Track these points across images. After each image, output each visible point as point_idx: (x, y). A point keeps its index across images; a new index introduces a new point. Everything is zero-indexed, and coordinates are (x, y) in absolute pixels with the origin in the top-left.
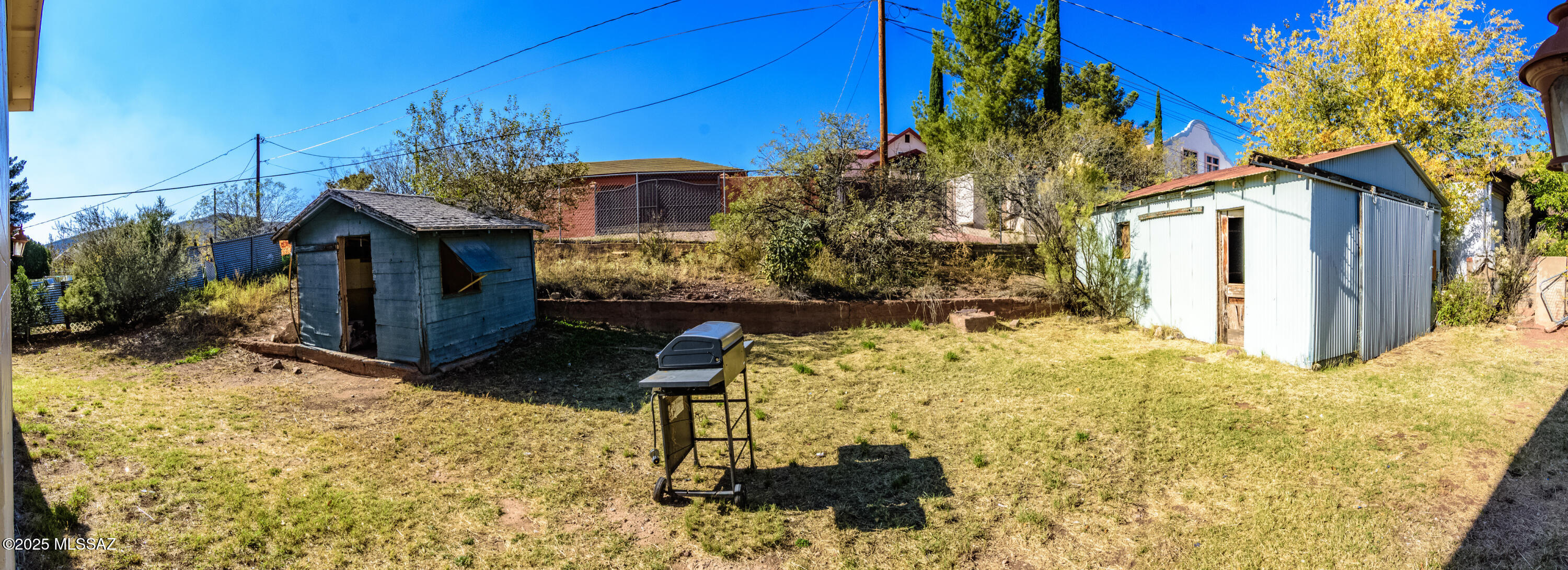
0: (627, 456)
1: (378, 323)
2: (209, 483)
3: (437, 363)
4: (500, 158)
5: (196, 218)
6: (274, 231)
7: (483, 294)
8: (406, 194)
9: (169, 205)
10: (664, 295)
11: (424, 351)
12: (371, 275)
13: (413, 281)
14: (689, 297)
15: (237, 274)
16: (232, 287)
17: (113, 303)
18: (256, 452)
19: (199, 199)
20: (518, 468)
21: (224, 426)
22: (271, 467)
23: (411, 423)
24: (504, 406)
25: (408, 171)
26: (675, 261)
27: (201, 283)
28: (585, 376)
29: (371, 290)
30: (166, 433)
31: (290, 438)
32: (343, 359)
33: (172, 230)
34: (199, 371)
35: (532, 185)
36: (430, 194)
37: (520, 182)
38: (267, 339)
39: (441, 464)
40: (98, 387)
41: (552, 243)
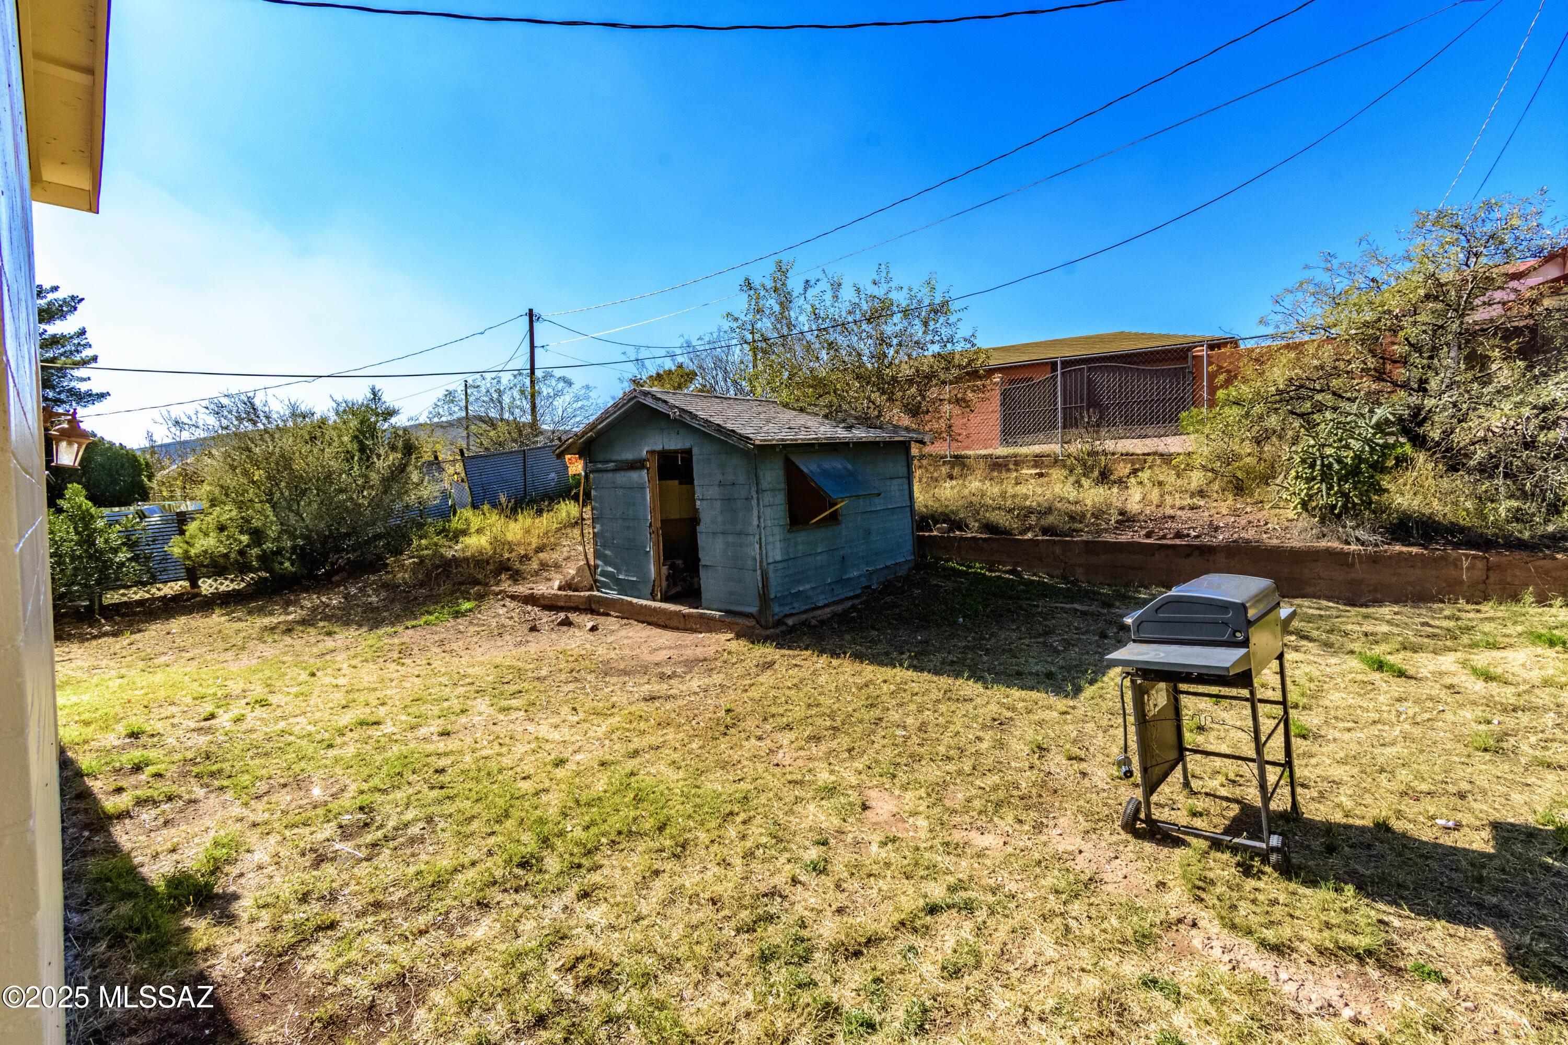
0: (1070, 759)
1: (702, 563)
2: (459, 787)
3: (781, 615)
4: (866, 348)
5: (436, 420)
6: (557, 442)
7: (843, 526)
8: (739, 397)
9: (389, 399)
10: (1106, 530)
11: (764, 598)
12: (693, 501)
13: (749, 509)
14: (1148, 535)
15: (503, 499)
16: (495, 517)
17: (289, 544)
18: (532, 737)
19: (441, 393)
20: (888, 751)
21: (483, 708)
22: (553, 757)
23: (746, 691)
24: (869, 671)
25: (743, 367)
26: (1120, 482)
27: (446, 511)
28: (993, 640)
29: (694, 521)
30: (388, 728)
31: (582, 715)
32: (655, 609)
33: (397, 436)
34: (443, 636)
35: (910, 382)
36: (772, 396)
37: (894, 379)
38: (549, 587)
39: (785, 742)
40: (260, 675)
41: (938, 459)
